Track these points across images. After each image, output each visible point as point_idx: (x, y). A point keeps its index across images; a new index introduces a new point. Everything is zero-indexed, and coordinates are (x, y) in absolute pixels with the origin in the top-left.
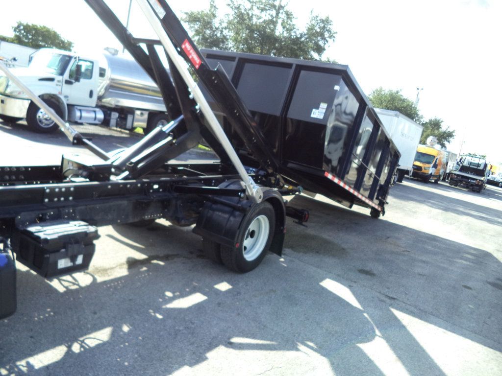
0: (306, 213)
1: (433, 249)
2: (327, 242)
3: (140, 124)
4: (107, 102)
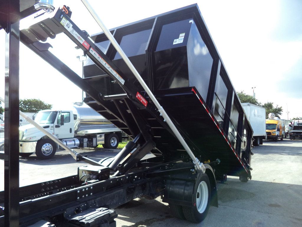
0: (225, 175)
3: (100, 142)
4: (80, 133)
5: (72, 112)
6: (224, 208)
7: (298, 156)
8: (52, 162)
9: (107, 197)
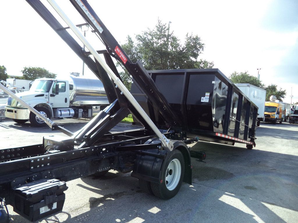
0: (204, 154)
1: (290, 165)
2: (220, 171)
3: (96, 114)
4: (76, 104)
5: (68, 81)
6: (198, 186)
8: (45, 129)
9: (67, 168)
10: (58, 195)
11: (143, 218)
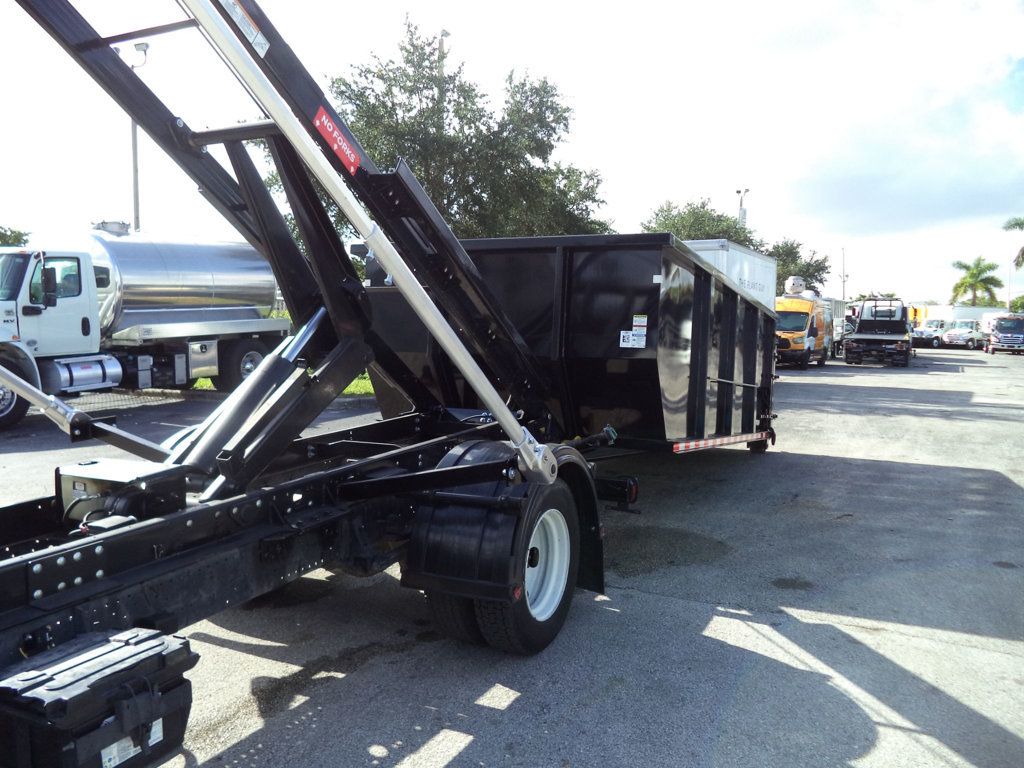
0: (632, 483)
1: (893, 498)
3: (203, 370)
4: (124, 337)
5: (88, 256)
6: (623, 596)
7: (871, 417)
8: (13, 440)
9: (171, 581)
10: (164, 691)
11: (467, 732)
